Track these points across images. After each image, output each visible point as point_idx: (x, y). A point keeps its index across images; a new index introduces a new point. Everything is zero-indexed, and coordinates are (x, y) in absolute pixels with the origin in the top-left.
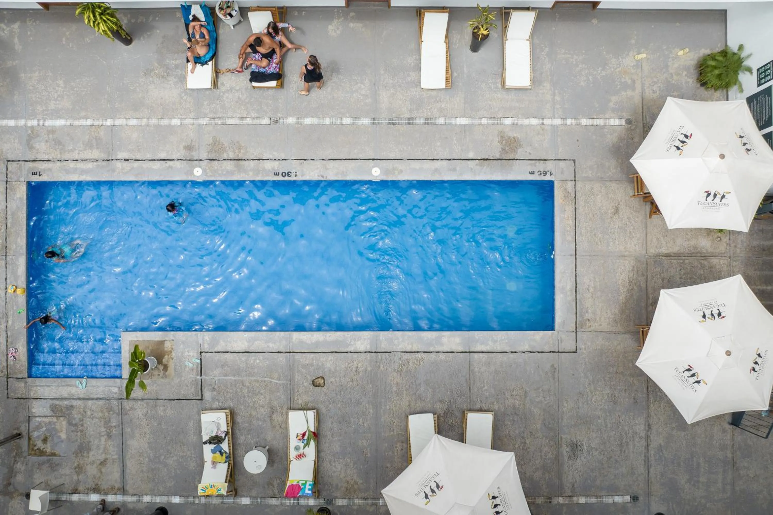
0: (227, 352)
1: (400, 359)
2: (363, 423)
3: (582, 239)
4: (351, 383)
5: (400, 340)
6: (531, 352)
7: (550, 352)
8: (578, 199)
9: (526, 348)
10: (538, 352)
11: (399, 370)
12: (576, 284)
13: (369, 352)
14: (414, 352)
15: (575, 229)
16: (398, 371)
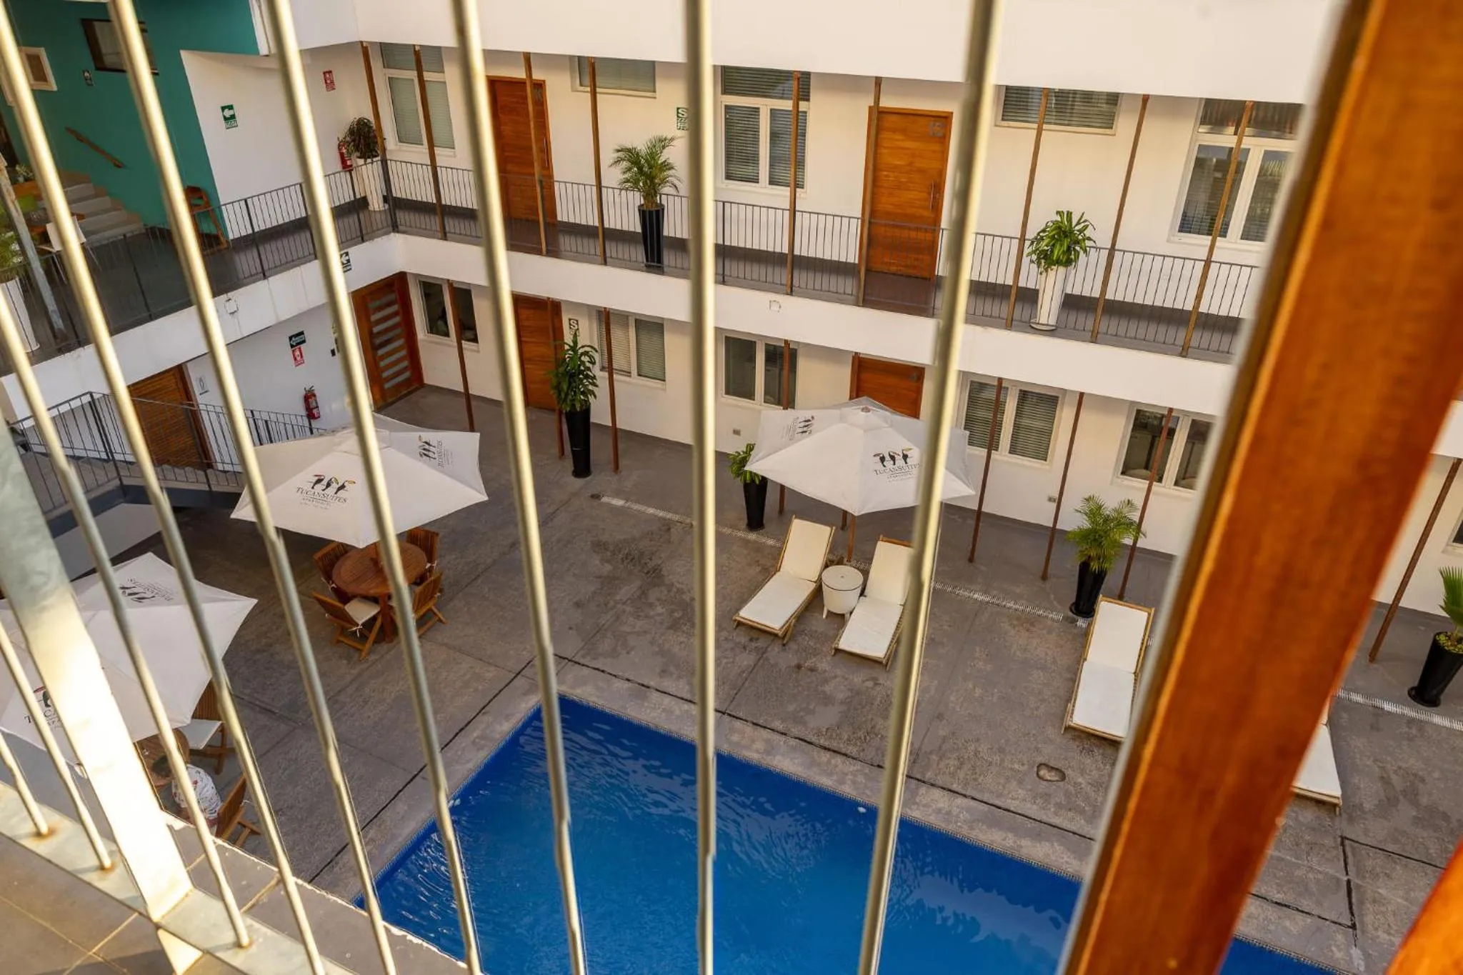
0: (1276, 903)
1: (864, 750)
2: (974, 688)
3: (379, 796)
4: (980, 749)
5: (850, 777)
6: (615, 676)
7: (583, 665)
8: (317, 867)
9: (619, 685)
10: (603, 671)
11: (873, 736)
12: (457, 734)
13: (924, 782)
14: (829, 750)
15: (376, 816)
16: (877, 735)
